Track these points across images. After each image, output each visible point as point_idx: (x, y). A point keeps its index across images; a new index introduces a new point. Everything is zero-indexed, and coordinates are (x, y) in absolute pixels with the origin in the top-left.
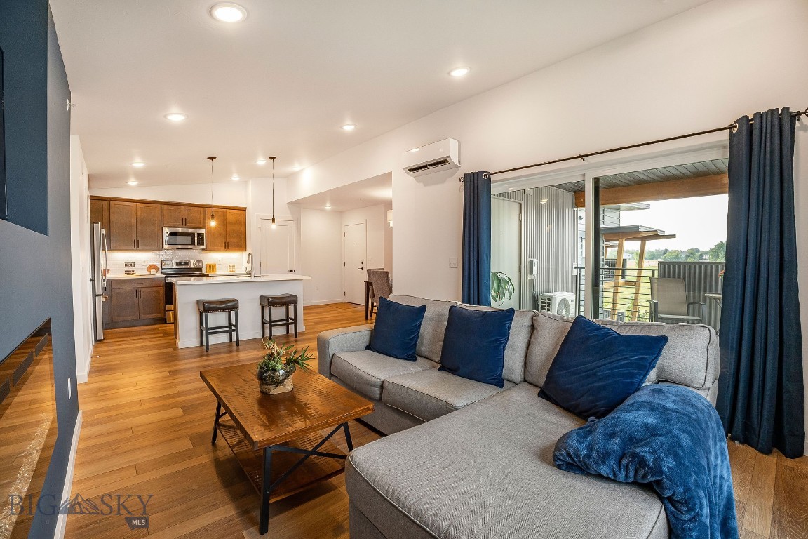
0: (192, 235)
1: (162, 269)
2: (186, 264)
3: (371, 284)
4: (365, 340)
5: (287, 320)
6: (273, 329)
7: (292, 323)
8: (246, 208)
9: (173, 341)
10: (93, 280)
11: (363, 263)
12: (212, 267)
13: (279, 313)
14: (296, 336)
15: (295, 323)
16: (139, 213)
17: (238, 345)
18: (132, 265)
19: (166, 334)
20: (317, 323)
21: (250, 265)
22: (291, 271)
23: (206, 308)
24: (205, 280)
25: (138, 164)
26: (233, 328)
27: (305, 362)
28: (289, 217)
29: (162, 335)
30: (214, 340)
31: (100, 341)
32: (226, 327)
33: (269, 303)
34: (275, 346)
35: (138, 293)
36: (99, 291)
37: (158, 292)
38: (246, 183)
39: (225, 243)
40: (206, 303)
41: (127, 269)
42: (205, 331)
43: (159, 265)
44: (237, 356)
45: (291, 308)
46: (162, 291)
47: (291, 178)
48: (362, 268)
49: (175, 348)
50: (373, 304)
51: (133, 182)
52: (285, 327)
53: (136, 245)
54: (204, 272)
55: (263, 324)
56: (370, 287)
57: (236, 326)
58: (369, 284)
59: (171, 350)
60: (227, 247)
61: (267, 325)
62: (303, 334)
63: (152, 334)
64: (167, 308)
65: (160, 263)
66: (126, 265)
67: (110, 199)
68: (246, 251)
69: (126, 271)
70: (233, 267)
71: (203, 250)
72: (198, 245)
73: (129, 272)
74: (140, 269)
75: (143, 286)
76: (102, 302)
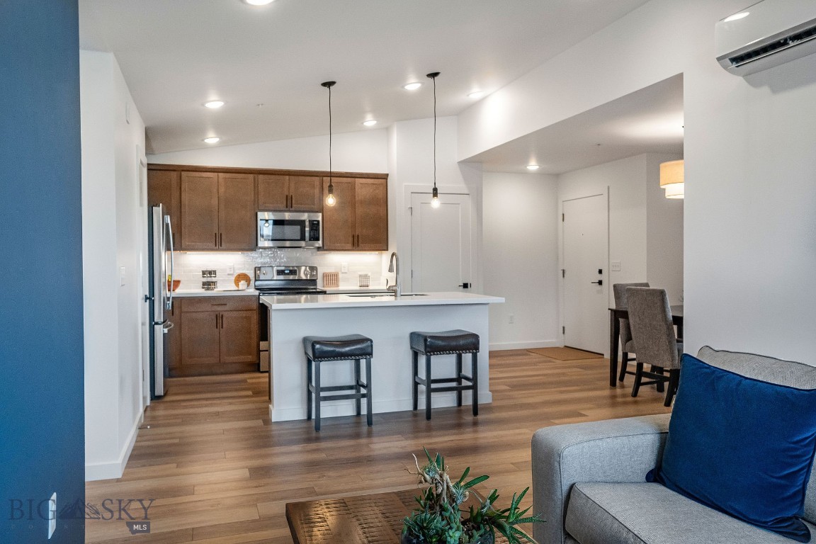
0: (302, 223)
1: (256, 280)
2: (293, 272)
3: (625, 314)
4: (647, 460)
5: (459, 379)
6: (433, 395)
7: (467, 388)
8: (387, 175)
9: (264, 405)
10: (150, 299)
11: (600, 272)
12: (332, 278)
13: (444, 366)
14: (475, 412)
15: (474, 388)
16: (222, 190)
17: (370, 423)
18: (212, 273)
19: (257, 393)
20: (515, 387)
21: (394, 274)
22: (465, 286)
23: (317, 352)
24: (322, 301)
25: (214, 104)
26: (363, 391)
27: (516, 526)
28: (461, 187)
29: (250, 393)
30: (329, 410)
31: (159, 397)
32: (351, 388)
33: (426, 346)
34: (446, 477)
35: (218, 320)
36: (159, 317)
37: (248, 318)
38: (387, 130)
39: (353, 236)
40: (318, 343)
41: (205, 280)
42: (313, 393)
43: (251, 275)
44: (367, 445)
45: (467, 358)
46: (255, 317)
47: (466, 114)
48: (600, 283)
49: (267, 421)
50: (625, 355)
51: (212, 139)
52: (454, 394)
53: (218, 242)
54: (320, 287)
55: (416, 384)
56: (621, 320)
57: (368, 387)
58: (618, 315)
59: (260, 422)
60: (357, 243)
61: (422, 388)
62: (488, 408)
63: (236, 390)
64: (258, 345)
65: (253, 272)
66: (204, 273)
67: (181, 169)
68: (387, 250)
69: (204, 284)
70: (366, 277)
71: (319, 249)
72: (310, 240)
73: (207, 285)
74: (224, 281)
75: (227, 308)
76: (164, 334)
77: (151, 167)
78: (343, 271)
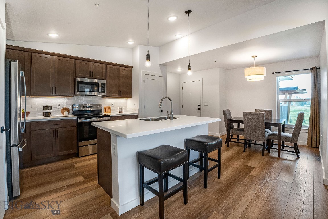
0: (97, 84)
1: (73, 111)
8: (132, 67)
11: (199, 105)
12: (108, 109)
16: (56, 65)
18: (49, 108)
28: (160, 74)
35: (55, 133)
36: (14, 140)
37: (72, 131)
38: (132, 49)
39: (119, 91)
41: (45, 111)
43: (70, 108)
46: (75, 130)
48: (199, 109)
53: (53, 92)
54: (103, 113)
64: (78, 144)
65: (71, 106)
66: (44, 108)
67: (32, 51)
68: (132, 97)
69: (44, 113)
70: (122, 108)
71: (103, 96)
72: (101, 92)
73: (46, 114)
74: (55, 111)
75: (60, 126)
76: (20, 152)
77: (7, 47)
78: (112, 106)
